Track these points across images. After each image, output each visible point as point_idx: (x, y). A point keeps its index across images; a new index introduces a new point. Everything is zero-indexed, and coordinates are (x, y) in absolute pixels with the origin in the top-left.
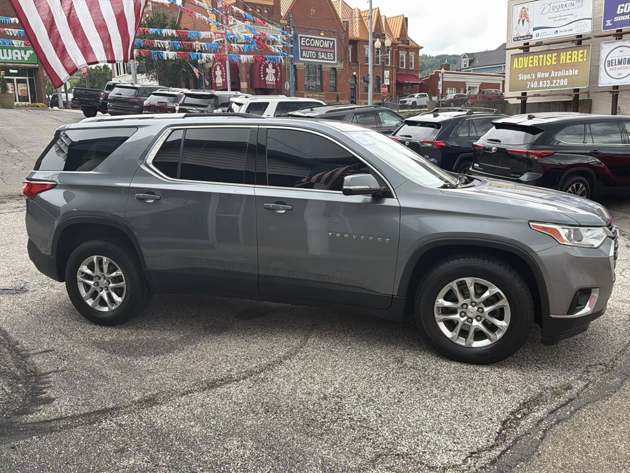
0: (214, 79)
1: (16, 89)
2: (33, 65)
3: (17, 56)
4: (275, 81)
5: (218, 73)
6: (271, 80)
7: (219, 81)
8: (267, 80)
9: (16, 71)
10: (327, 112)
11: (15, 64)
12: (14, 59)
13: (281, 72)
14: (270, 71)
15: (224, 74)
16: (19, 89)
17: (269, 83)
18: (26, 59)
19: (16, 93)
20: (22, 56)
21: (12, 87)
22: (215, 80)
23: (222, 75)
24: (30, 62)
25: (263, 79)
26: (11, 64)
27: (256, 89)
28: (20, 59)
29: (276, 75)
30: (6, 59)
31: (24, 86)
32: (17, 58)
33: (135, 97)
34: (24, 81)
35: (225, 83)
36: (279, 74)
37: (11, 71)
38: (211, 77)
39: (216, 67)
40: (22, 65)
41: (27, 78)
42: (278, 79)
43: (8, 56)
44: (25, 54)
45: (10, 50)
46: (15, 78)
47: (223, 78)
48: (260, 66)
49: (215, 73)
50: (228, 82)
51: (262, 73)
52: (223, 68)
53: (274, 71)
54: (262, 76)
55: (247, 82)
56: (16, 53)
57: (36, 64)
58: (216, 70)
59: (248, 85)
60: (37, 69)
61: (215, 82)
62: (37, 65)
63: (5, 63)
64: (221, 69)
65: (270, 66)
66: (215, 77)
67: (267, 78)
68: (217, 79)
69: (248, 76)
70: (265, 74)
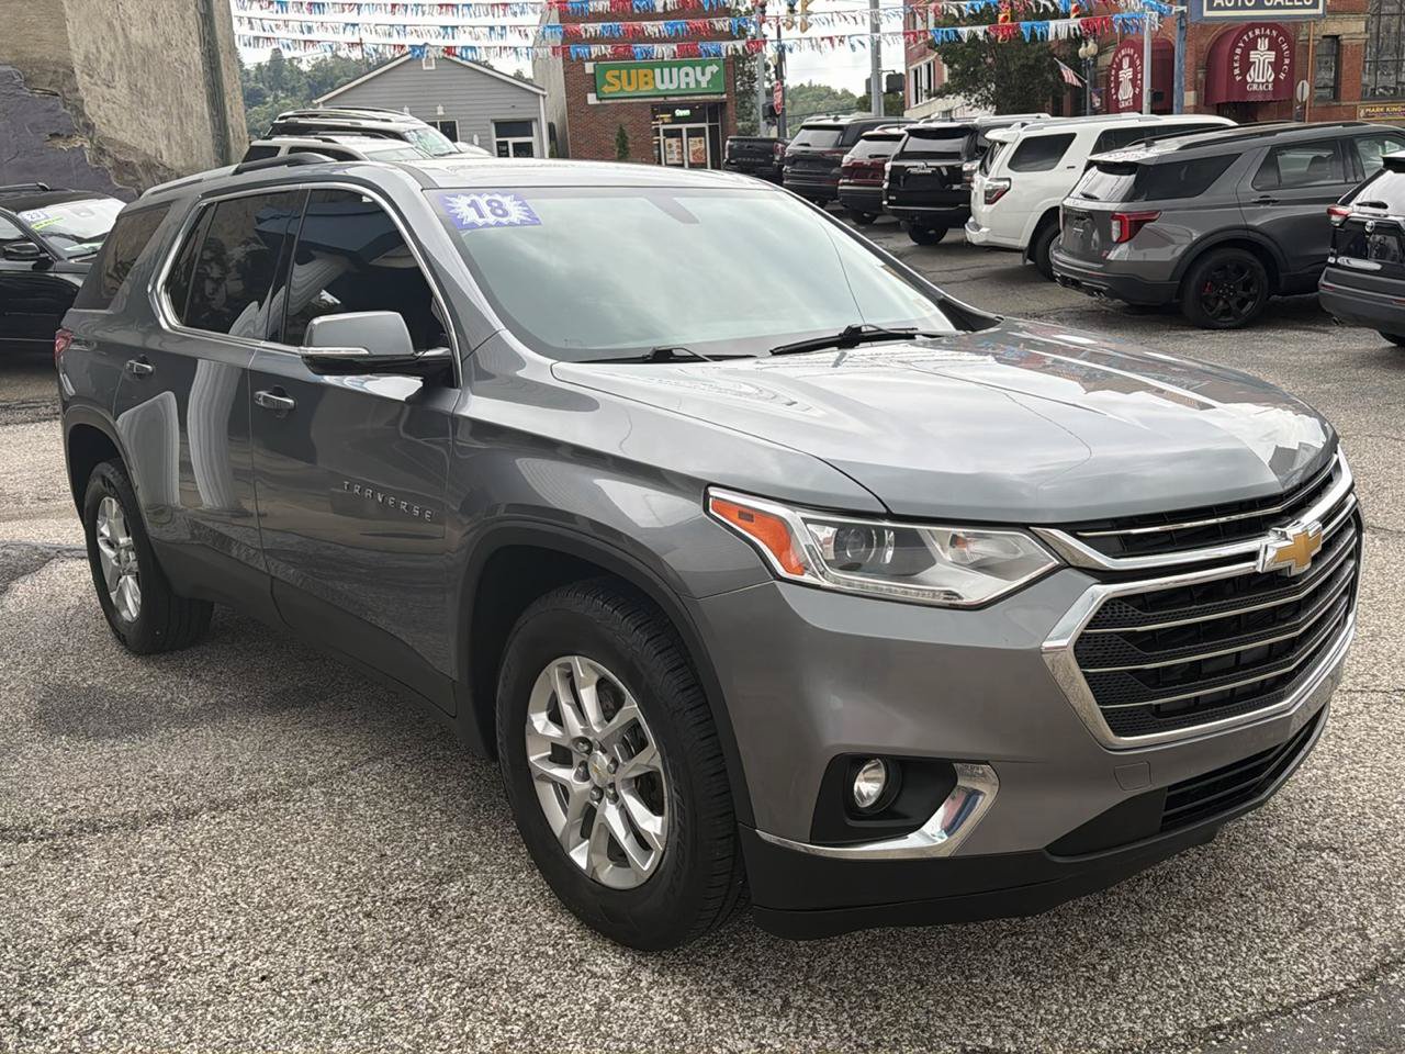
0: (1113, 91)
1: (685, 150)
2: (716, 97)
3: (687, 80)
4: (1274, 81)
5: (1126, 74)
6: (1260, 80)
7: (1126, 93)
8: (1249, 80)
9: (687, 112)
10: (1180, 149)
11: (684, 98)
12: (683, 86)
13: (1292, 57)
14: (1262, 56)
15: (1139, 75)
16: (691, 149)
17: (1255, 87)
18: (704, 85)
19: (685, 157)
20: (696, 80)
21: (678, 146)
22: (1116, 93)
23: (1134, 81)
24: (712, 91)
25: (1238, 78)
26: (676, 99)
27: (1218, 105)
28: (692, 85)
29: (1276, 66)
30: (667, 89)
31: (700, 141)
32: (688, 84)
33: (836, 149)
34: (698, 133)
35: (1137, 99)
36: (1287, 61)
37: (679, 113)
38: (1108, 85)
39: (1121, 61)
40: (696, 98)
41: (705, 125)
42: (1282, 76)
43: (671, 82)
44: (703, 74)
45: (676, 69)
46: (684, 127)
47: (1134, 87)
48: (1235, 45)
49: (1117, 76)
50: (1144, 95)
51: (1236, 65)
52: (1138, 62)
53: (1271, 56)
54: (1237, 71)
55: (1195, 89)
56: (687, 75)
57: (722, 94)
58: (1120, 67)
59: (1198, 97)
60: (723, 104)
61: (1117, 98)
62: (725, 96)
63: (665, 96)
64: (1132, 64)
65: (1263, 44)
66: (1118, 84)
67: (1252, 76)
68: (1121, 91)
69: (1200, 76)
70: (1247, 65)
